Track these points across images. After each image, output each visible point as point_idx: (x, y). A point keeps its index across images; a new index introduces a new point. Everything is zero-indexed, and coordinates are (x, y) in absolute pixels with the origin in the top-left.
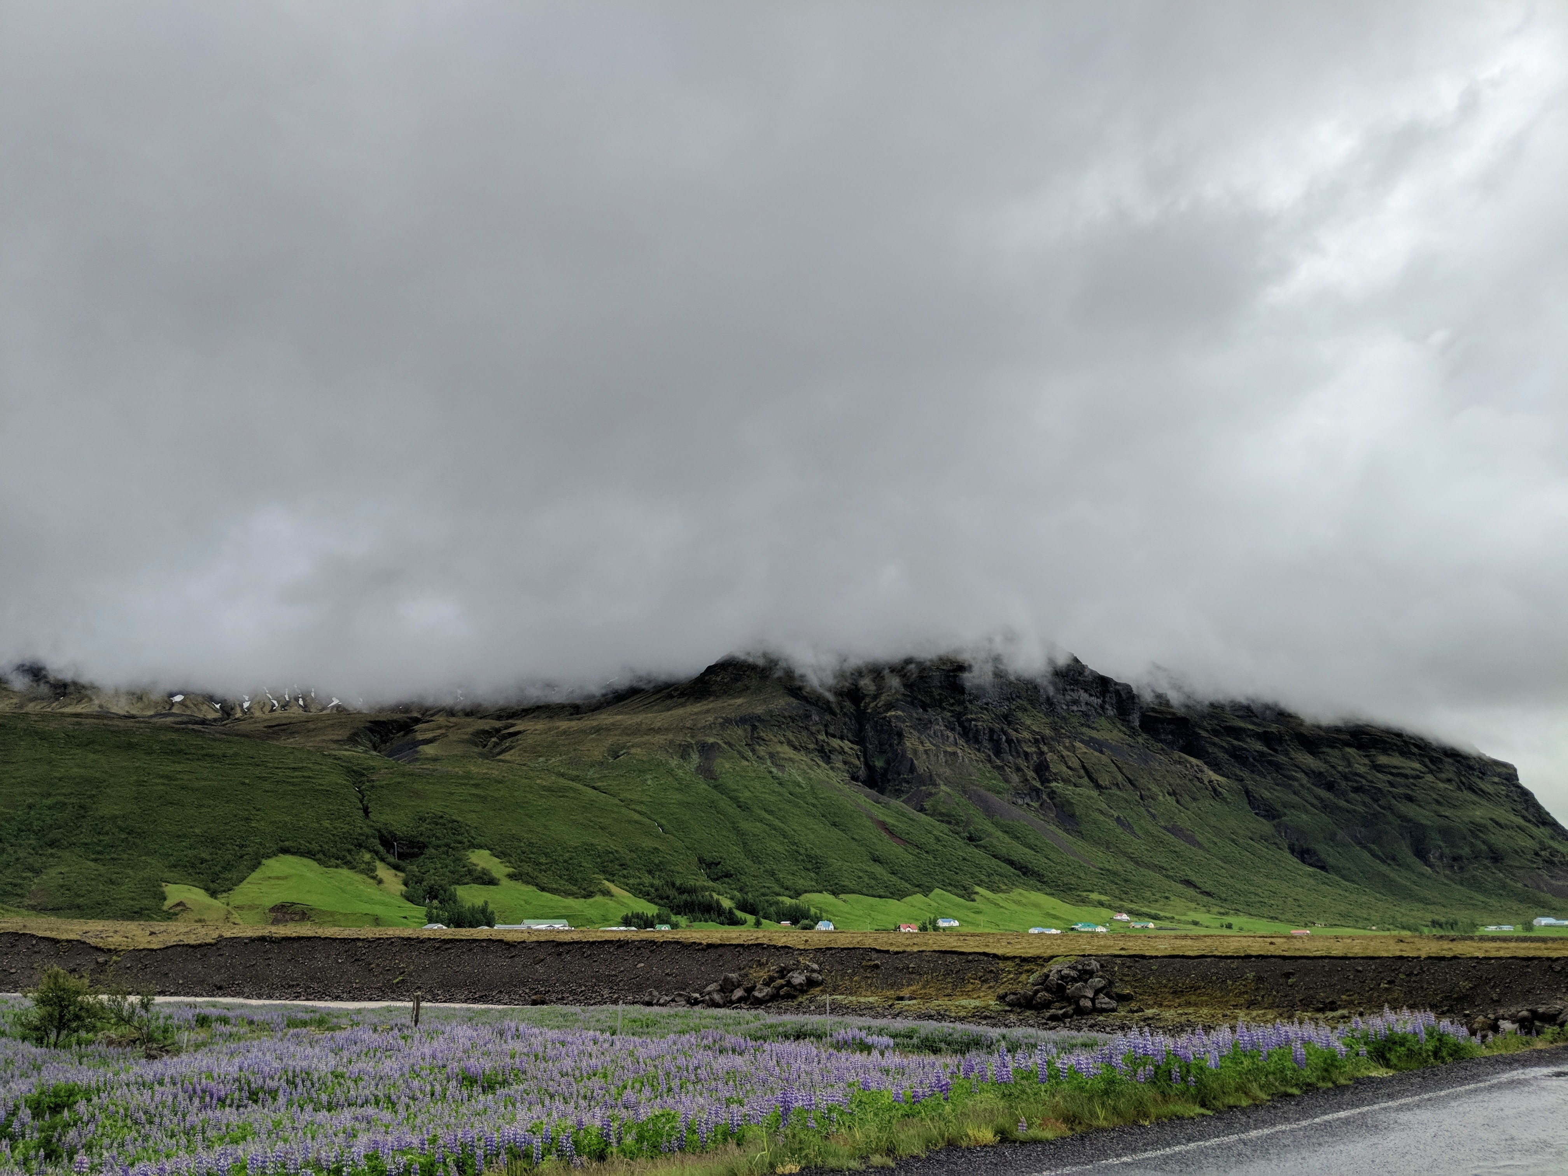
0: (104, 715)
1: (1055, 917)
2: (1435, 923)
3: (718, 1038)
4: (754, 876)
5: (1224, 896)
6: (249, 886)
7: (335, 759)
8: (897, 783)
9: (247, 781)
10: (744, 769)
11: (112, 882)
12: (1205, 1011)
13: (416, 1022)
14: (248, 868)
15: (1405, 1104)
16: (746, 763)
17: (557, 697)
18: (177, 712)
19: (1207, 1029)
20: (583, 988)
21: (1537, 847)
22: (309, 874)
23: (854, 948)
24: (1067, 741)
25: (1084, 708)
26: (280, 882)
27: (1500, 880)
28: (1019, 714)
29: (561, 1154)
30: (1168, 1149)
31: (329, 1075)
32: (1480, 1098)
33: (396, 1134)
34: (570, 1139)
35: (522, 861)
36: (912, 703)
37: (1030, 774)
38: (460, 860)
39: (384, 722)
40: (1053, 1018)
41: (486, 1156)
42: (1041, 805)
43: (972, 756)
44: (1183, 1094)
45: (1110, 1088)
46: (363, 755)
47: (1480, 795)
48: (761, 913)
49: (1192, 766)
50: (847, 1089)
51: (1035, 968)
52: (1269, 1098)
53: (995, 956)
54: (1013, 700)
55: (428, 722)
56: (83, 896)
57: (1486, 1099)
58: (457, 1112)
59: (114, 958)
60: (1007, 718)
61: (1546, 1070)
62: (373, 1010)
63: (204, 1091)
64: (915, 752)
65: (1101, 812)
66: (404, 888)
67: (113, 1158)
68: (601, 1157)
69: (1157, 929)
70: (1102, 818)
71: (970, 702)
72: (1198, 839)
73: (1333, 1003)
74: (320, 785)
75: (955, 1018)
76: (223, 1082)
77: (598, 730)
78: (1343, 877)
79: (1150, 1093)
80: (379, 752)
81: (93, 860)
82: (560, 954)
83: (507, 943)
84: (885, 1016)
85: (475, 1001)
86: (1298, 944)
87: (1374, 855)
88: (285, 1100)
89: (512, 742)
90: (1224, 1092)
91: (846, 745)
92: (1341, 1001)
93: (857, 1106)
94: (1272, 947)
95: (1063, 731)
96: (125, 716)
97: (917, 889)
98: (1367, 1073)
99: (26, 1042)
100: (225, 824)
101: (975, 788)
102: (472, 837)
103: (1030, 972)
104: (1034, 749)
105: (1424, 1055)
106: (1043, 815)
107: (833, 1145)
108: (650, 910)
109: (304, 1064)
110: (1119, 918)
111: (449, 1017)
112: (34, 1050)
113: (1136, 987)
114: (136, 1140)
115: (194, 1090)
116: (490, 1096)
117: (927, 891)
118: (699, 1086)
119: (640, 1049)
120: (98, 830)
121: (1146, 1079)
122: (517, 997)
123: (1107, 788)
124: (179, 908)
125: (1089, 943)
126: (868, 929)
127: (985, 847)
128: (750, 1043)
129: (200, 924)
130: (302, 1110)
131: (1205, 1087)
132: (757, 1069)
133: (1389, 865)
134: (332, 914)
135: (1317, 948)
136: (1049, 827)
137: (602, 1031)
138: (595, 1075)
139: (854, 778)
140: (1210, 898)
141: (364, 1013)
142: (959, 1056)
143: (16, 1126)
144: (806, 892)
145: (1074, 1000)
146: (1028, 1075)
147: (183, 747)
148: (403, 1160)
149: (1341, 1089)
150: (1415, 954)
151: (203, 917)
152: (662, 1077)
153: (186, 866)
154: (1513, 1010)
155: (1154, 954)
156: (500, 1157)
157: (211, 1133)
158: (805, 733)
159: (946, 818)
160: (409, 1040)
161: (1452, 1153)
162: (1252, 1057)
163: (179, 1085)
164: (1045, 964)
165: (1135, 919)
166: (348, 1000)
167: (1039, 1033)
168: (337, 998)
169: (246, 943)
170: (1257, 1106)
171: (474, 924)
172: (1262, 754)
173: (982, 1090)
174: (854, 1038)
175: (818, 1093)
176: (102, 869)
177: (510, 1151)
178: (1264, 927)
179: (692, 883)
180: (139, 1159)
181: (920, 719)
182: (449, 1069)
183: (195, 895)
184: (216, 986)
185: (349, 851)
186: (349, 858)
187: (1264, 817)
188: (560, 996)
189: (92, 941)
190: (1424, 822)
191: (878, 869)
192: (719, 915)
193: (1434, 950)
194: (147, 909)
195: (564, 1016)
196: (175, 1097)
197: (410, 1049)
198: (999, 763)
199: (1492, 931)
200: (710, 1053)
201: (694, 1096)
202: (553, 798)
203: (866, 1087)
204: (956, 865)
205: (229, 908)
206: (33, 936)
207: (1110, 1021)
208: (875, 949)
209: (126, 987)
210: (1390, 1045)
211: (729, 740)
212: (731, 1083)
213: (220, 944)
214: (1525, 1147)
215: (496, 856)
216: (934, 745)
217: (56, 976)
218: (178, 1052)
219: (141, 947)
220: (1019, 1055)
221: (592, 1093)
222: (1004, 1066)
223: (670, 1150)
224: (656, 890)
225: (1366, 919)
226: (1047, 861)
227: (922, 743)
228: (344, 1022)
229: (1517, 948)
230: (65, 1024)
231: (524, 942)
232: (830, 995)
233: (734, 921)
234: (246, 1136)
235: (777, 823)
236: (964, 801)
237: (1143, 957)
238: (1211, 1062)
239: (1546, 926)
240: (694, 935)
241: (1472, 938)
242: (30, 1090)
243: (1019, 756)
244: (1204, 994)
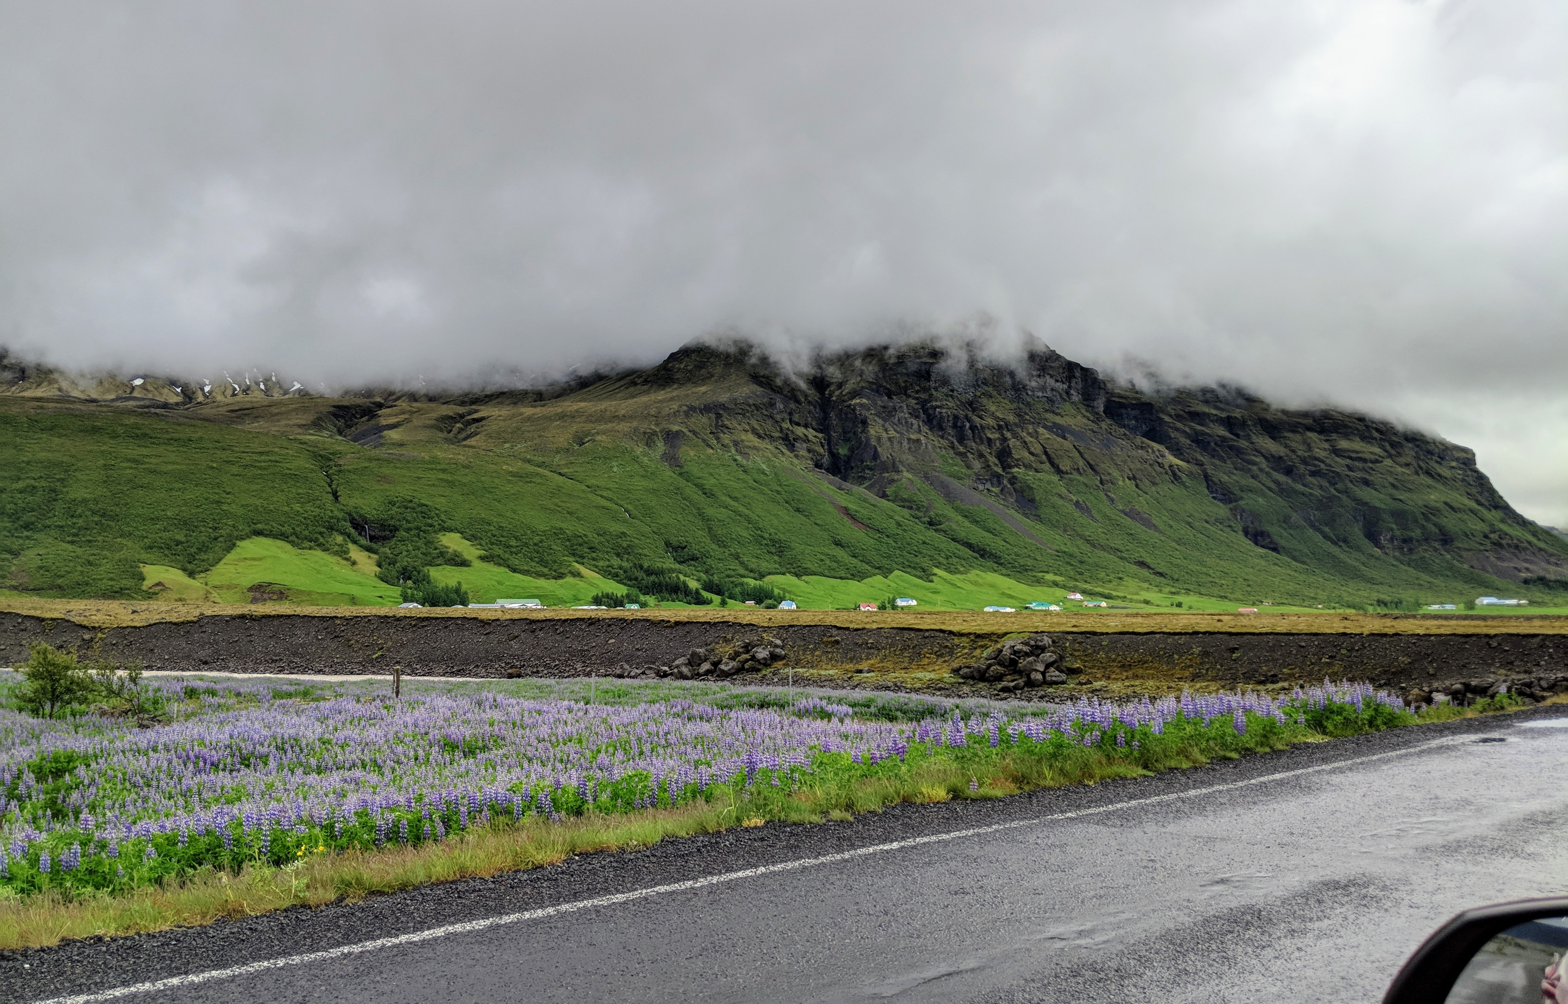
0: (65, 399)
1: (1011, 597)
2: (1380, 603)
3: (687, 706)
4: (719, 559)
5: (1176, 577)
6: (225, 567)
7: (301, 443)
8: (860, 470)
9: (215, 465)
10: (709, 457)
11: (90, 563)
12: (1151, 683)
13: (397, 693)
14: (223, 550)
15: (1338, 768)
16: (711, 451)
17: (521, 385)
18: (139, 396)
19: (1153, 699)
20: (557, 662)
21: (1487, 529)
22: (283, 556)
23: (815, 626)
24: (1030, 428)
25: (1049, 394)
26: (255, 563)
27: (1447, 562)
28: (984, 401)
29: (540, 809)
30: (1110, 806)
31: (316, 741)
32: (1410, 762)
33: (383, 794)
34: (549, 797)
35: (492, 544)
36: (877, 391)
37: (993, 460)
38: (432, 543)
39: (346, 407)
40: (1005, 690)
41: (470, 813)
42: (1002, 490)
43: (936, 443)
44: (1127, 757)
45: (1058, 752)
46: (329, 440)
47: (1438, 481)
48: (727, 594)
49: (1154, 452)
50: (809, 752)
51: (990, 643)
52: (1209, 761)
53: (951, 633)
54: (979, 386)
55: (391, 406)
56: (62, 577)
57: (1416, 762)
58: (440, 775)
59: (99, 635)
60: (972, 405)
61: (1474, 737)
62: (355, 683)
63: (197, 757)
64: (879, 439)
65: (1060, 496)
66: (378, 569)
67: (116, 817)
68: (578, 812)
69: (1109, 608)
70: (1060, 502)
71: (936, 389)
72: (1154, 522)
73: (1274, 676)
74: (288, 469)
75: (911, 689)
76: (215, 749)
77: (562, 417)
78: (1294, 558)
79: (1095, 756)
80: (345, 437)
81: (69, 542)
82: (533, 631)
83: (482, 621)
84: (844, 688)
85: (453, 674)
86: (1244, 621)
87: (1326, 537)
88: (275, 764)
89: (477, 428)
90: (1166, 756)
91: (811, 433)
92: (1283, 674)
93: (818, 767)
94: (1219, 624)
95: (1028, 417)
96: (86, 400)
97: (877, 571)
98: (1304, 739)
99: (23, 713)
100: (197, 507)
101: (937, 474)
102: (442, 521)
103: (984, 647)
104: (997, 436)
105: (1360, 723)
106: (1004, 499)
107: (795, 801)
108: (620, 590)
109: (292, 732)
110: (1072, 597)
111: (428, 689)
112: (31, 720)
113: (1086, 661)
114: (136, 801)
115: (188, 756)
116: (472, 760)
117: (885, 572)
118: (669, 750)
119: (613, 717)
120: (71, 513)
121: (1092, 743)
122: (494, 671)
123: (1067, 473)
124: (160, 588)
125: (1042, 621)
126: (830, 608)
127: (945, 532)
128: (717, 711)
129: (180, 603)
130: (293, 772)
131: (1148, 751)
132: (723, 734)
133: (1340, 546)
134: (309, 593)
135: (1263, 625)
136: (1008, 511)
137: (577, 701)
138: (570, 741)
139: (818, 465)
140: (1163, 579)
141: (347, 686)
142: (914, 723)
143: (22, 789)
144: (769, 574)
145: (1025, 673)
146: (980, 740)
147: (148, 432)
148: (391, 816)
149: (1277, 753)
150: (1358, 631)
151: (183, 596)
152: (634, 742)
153: (162, 548)
154: (1447, 683)
155: (1105, 630)
156: (483, 813)
157: (207, 795)
158: (770, 422)
159: (907, 504)
160: (391, 710)
161: (1380, 811)
162: (1195, 724)
163: (173, 752)
164: (999, 640)
165: (1088, 598)
166: (330, 674)
167: (991, 702)
168: (320, 672)
169: (227, 621)
170: (1196, 768)
171: (448, 603)
172: (1224, 439)
173: (937, 753)
174: (815, 707)
175: (781, 755)
176: (79, 551)
177: (492, 808)
178: (1212, 605)
179: (659, 565)
180: (140, 819)
181: (884, 407)
182: (431, 736)
183: (172, 575)
184: (201, 660)
185: (321, 533)
186: (321, 540)
187: (1221, 500)
188: (535, 670)
189: (76, 619)
190: (1378, 504)
191: (839, 553)
192: (686, 595)
193: (1377, 627)
194: (127, 589)
195: (539, 688)
196: (170, 762)
197: (393, 717)
198: (961, 449)
199: (1435, 610)
200: (679, 720)
201: (664, 760)
202: (521, 484)
203: (827, 750)
204: (916, 548)
205: (208, 588)
206: (18, 614)
207: (1059, 692)
208: (835, 626)
209: (114, 663)
210: (1328, 714)
211: (694, 428)
212: (699, 747)
213: (200, 623)
214: (1447, 805)
215: (468, 540)
216: (898, 433)
217: (45, 651)
218: (169, 722)
219: (124, 625)
220: (972, 722)
221: (568, 757)
222: (958, 731)
223: (643, 807)
224: (625, 572)
225: (1312, 598)
226: (1004, 544)
227: (886, 430)
228: (328, 693)
229: (1457, 625)
230: (58, 696)
231: (498, 620)
232: (793, 668)
233: (700, 601)
234: (241, 797)
235: (741, 509)
236: (926, 486)
237: (1094, 633)
238: (1155, 727)
239: (1489, 605)
240: (662, 613)
241: (1414, 617)
242: (31, 756)
243: (982, 443)
244: (1151, 668)
